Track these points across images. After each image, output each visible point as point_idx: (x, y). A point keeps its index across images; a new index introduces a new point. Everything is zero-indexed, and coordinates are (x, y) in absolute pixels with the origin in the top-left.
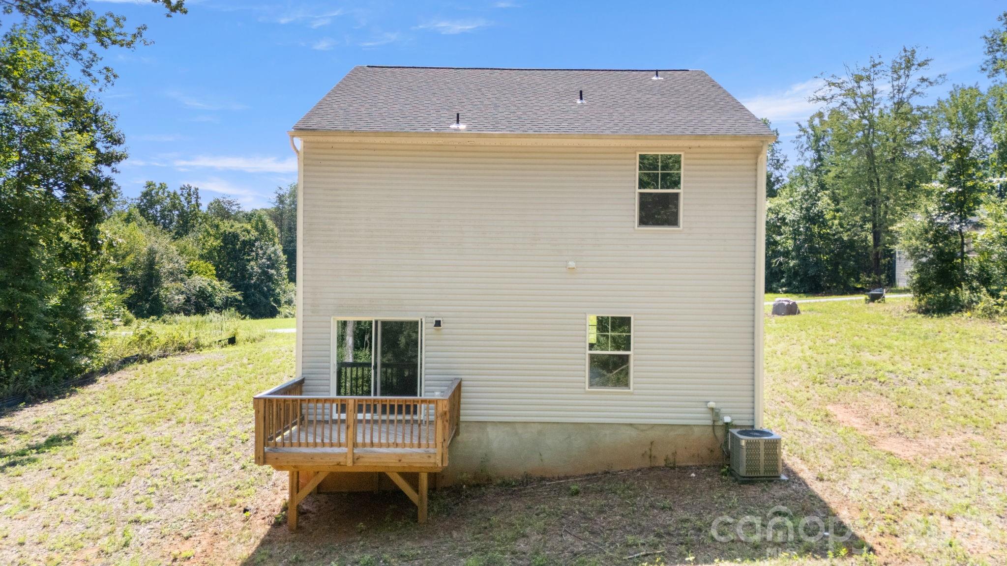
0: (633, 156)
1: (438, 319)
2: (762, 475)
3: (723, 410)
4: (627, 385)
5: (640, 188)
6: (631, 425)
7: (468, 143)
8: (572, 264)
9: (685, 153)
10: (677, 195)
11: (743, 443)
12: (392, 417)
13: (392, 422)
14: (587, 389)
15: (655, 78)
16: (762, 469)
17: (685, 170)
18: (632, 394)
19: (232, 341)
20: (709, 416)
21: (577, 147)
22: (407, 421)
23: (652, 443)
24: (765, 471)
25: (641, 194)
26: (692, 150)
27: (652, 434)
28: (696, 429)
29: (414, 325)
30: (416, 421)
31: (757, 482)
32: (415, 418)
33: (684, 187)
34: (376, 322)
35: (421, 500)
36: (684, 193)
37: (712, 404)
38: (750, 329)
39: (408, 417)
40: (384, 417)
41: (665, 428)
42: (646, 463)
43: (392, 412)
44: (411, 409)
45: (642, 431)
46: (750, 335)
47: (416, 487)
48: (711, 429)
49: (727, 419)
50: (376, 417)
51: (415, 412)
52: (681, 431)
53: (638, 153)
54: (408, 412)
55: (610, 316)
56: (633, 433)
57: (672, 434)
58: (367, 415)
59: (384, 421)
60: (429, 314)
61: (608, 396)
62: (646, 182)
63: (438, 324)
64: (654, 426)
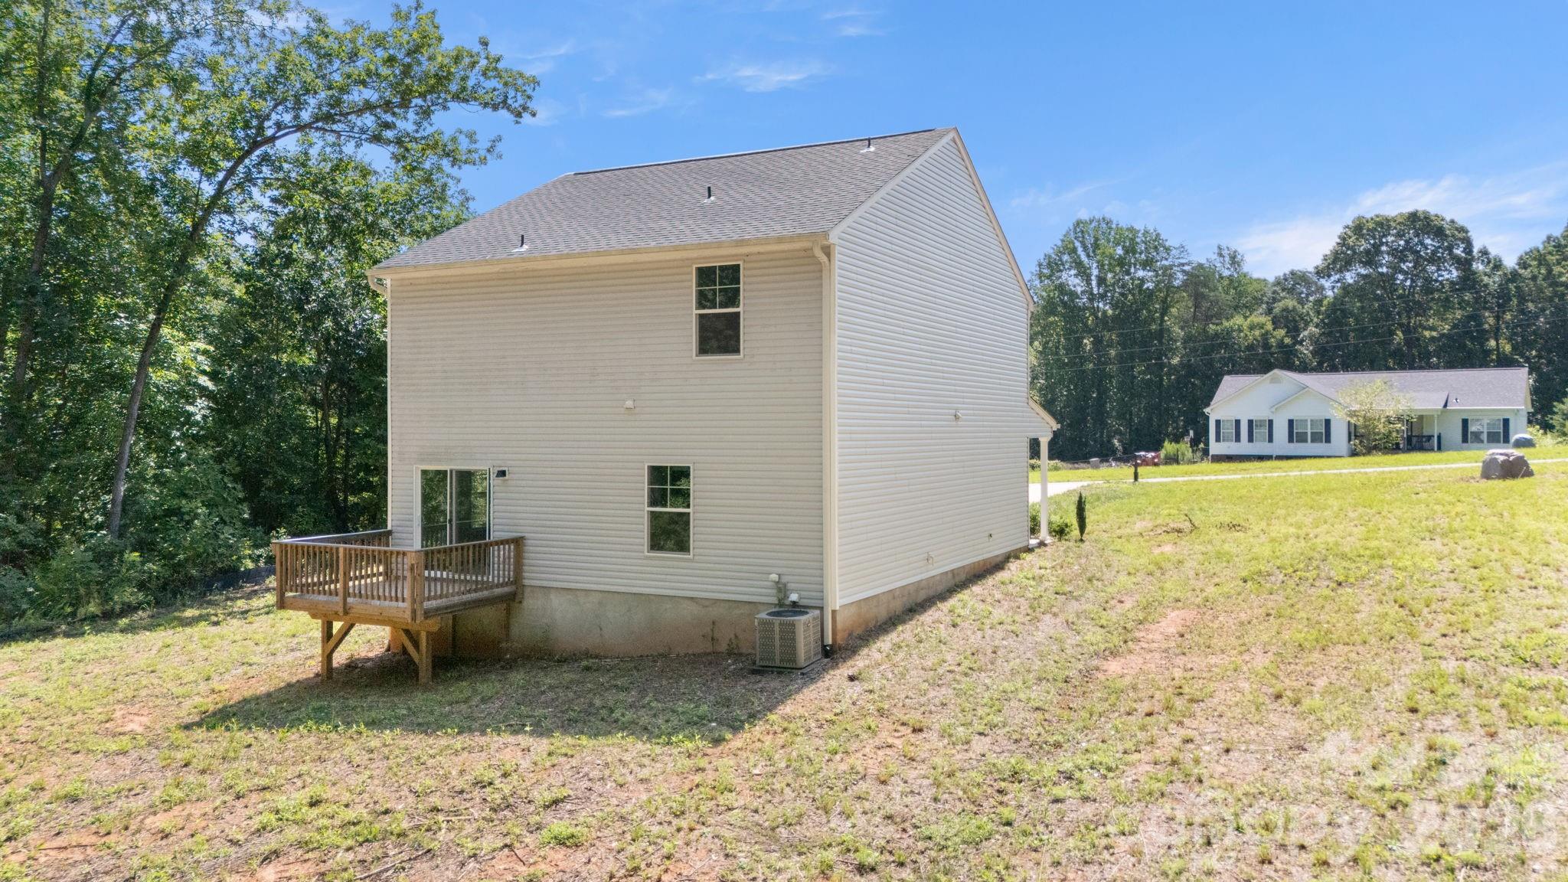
0: (692, 270)
2: (778, 664)
3: (791, 586)
4: (686, 549)
5: (697, 309)
6: (692, 599)
8: (629, 403)
9: (745, 262)
10: (737, 314)
14: (647, 553)
16: (777, 658)
17: (744, 283)
18: (691, 561)
23: (714, 623)
24: (781, 661)
25: (701, 316)
26: (752, 260)
27: (714, 612)
31: (767, 672)
33: (744, 305)
34: (451, 471)
35: (421, 659)
36: (745, 312)
37: (782, 578)
41: (728, 604)
42: (706, 646)
45: (704, 607)
46: (818, 490)
47: (416, 644)
49: (794, 597)
52: (745, 609)
53: (694, 266)
55: (669, 465)
56: (694, 609)
57: (737, 612)
60: (497, 463)
61: (668, 563)
62: (703, 300)
63: (502, 474)
64: (717, 601)
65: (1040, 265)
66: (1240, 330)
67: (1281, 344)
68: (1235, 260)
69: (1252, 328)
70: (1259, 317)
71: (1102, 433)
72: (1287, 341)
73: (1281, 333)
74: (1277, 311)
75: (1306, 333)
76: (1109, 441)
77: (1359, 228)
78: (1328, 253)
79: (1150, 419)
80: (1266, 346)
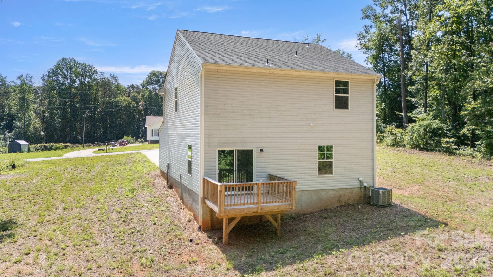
0: (332, 81)
1: (262, 148)
3: (364, 181)
4: (331, 173)
5: (336, 93)
6: (333, 189)
7: (275, 73)
8: (312, 124)
9: (351, 80)
10: (348, 97)
11: (381, 193)
12: (243, 193)
13: (243, 194)
14: (318, 176)
15: (307, 46)
16: (387, 203)
17: (350, 87)
18: (334, 177)
19: (14, 167)
20: (359, 184)
21: (313, 76)
22: (249, 194)
23: (340, 196)
25: (336, 96)
26: (353, 79)
27: (341, 192)
28: (355, 189)
29: (251, 151)
30: (252, 194)
32: (252, 192)
33: (350, 94)
34: (235, 150)
35: (278, 225)
36: (351, 96)
37: (361, 179)
38: (372, 149)
39: (249, 192)
40: (239, 193)
41: (345, 189)
42: (338, 205)
43: (243, 190)
44: (250, 188)
45: (337, 191)
46: (372, 152)
48: (359, 189)
49: (365, 184)
50: (236, 193)
51: (252, 190)
52: (350, 191)
53: (335, 80)
54: (249, 190)
55: (325, 145)
56: (334, 192)
57: (347, 192)
58: (232, 192)
59: (239, 195)
60: (258, 146)
61: (325, 178)
62: (337, 91)
63: (261, 150)
64: (341, 189)
65: (49, 72)
66: (121, 101)
67: (134, 106)
68: (116, 79)
69: (125, 100)
70: (125, 97)
71: (73, 134)
72: (136, 105)
73: (134, 103)
74: (131, 96)
75: (141, 103)
76: (76, 136)
77: (154, 74)
78: (145, 80)
79: (91, 129)
80: (130, 107)
